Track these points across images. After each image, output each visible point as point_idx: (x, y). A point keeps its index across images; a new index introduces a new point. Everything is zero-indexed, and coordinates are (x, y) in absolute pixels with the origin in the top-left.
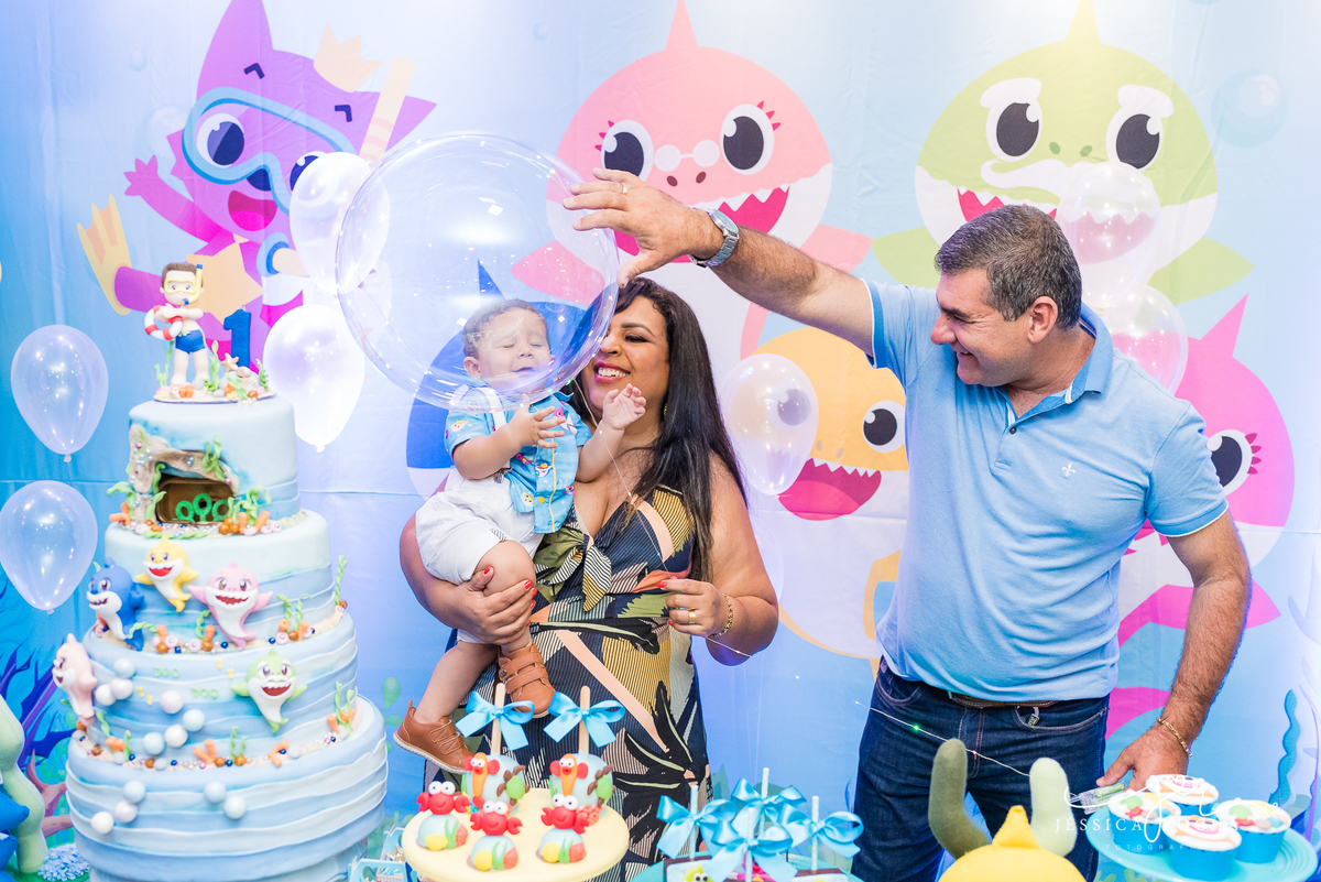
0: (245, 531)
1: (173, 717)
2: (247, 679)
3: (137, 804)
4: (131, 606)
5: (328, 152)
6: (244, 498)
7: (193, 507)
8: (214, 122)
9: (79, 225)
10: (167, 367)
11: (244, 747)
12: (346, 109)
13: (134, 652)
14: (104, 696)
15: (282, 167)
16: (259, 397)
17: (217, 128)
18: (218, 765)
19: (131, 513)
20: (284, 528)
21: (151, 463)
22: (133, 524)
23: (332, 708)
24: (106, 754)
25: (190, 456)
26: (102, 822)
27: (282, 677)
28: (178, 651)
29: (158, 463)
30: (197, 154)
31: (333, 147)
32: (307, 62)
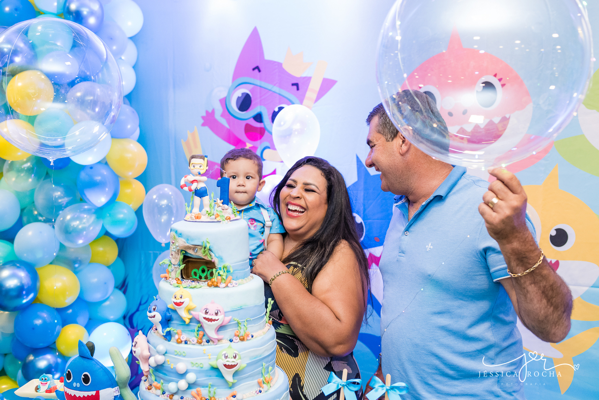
0: (220, 286)
1: (182, 376)
2: (217, 360)
4: (166, 320)
5: (289, 105)
6: (220, 269)
7: (199, 272)
8: (239, 93)
9: (182, 140)
10: (191, 204)
11: (215, 393)
12: (296, 85)
13: (167, 342)
14: (153, 362)
15: (268, 112)
16: (231, 219)
17: (240, 95)
19: (169, 274)
20: (239, 284)
21: (179, 250)
22: (170, 279)
23: (261, 375)
24: (153, 390)
25: (195, 248)
27: (233, 359)
28: (186, 343)
29: (182, 251)
30: (232, 107)
31: (291, 102)
32: (280, 65)
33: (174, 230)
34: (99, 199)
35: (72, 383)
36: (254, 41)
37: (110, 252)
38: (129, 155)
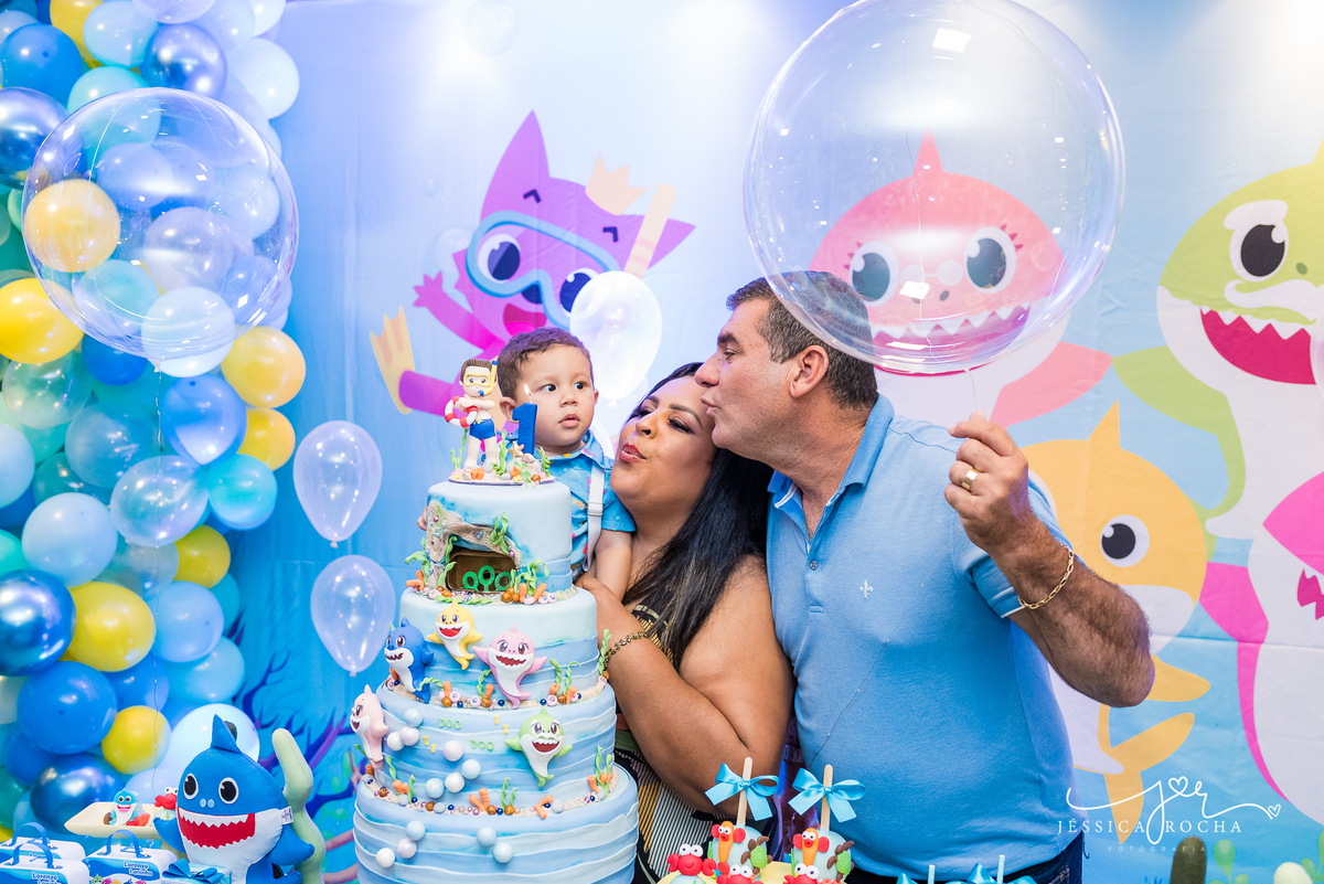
0: (525, 601)
1: (453, 765)
2: (520, 735)
3: (417, 842)
4: (421, 663)
6: (525, 570)
7: (478, 577)
8: (495, 242)
9: (372, 334)
11: (514, 798)
12: (613, 231)
13: (422, 705)
14: (394, 741)
15: (553, 283)
16: (541, 481)
17: (497, 247)
18: (489, 813)
19: (425, 579)
20: (557, 600)
21: (445, 535)
22: (426, 589)
23: (593, 768)
24: (391, 796)
25: (480, 530)
26: (386, 856)
27: (551, 734)
28: (460, 705)
29: (452, 536)
30: (478, 270)
31: (602, 268)
32: (580, 189)
33: (436, 497)
34: (205, 447)
35: (197, 800)
36: (529, 139)
37: (215, 559)
38: (268, 361)
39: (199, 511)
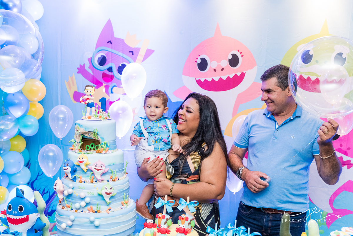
0: (103, 153)
1: (83, 199)
2: (101, 190)
3: (72, 221)
4: (73, 170)
6: (103, 144)
7: (90, 146)
8: (99, 55)
9: (65, 81)
10: (85, 111)
11: (100, 208)
12: (132, 52)
13: (74, 182)
14: (66, 193)
15: (116, 67)
16: (108, 119)
17: (100, 57)
18: (93, 212)
19: (74, 147)
20: (112, 152)
21: (80, 134)
22: (75, 150)
23: (123, 199)
24: (66, 209)
25: (90, 133)
26: (64, 226)
27: (110, 190)
28: (84, 182)
29: (82, 135)
30: (95, 63)
31: (129, 62)
32: (123, 41)
33: (78, 124)
34: (17, 113)
35: (12, 211)
36: (109, 27)
38: (35, 88)
39: (16, 131)
